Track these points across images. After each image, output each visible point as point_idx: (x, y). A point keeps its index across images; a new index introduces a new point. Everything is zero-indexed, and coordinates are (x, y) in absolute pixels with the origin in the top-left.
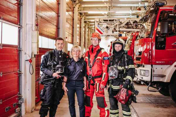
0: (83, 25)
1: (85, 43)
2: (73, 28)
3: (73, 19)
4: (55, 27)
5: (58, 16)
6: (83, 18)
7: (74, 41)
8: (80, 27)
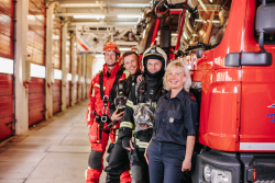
0: (66, 36)
1: (71, 65)
2: (45, 40)
3: (45, 27)
4: (9, 39)
5: (14, 21)
6: (66, 25)
7: (48, 62)
8: (61, 40)
